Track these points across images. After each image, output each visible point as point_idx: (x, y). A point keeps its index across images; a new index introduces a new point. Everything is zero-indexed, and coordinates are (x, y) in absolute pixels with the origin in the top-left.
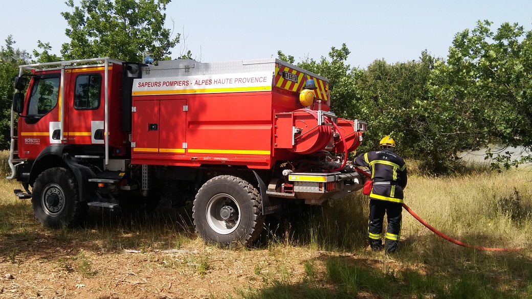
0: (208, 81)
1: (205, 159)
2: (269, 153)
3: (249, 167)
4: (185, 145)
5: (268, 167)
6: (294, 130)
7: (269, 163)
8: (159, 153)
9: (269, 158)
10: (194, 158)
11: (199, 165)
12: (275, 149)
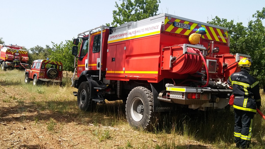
0: (134, 32)
1: (130, 76)
2: (157, 72)
3: (149, 81)
4: (124, 69)
5: (156, 82)
6: (171, 58)
7: (157, 79)
8: (115, 74)
9: (157, 76)
10: (126, 76)
11: (128, 80)
12: (161, 70)
